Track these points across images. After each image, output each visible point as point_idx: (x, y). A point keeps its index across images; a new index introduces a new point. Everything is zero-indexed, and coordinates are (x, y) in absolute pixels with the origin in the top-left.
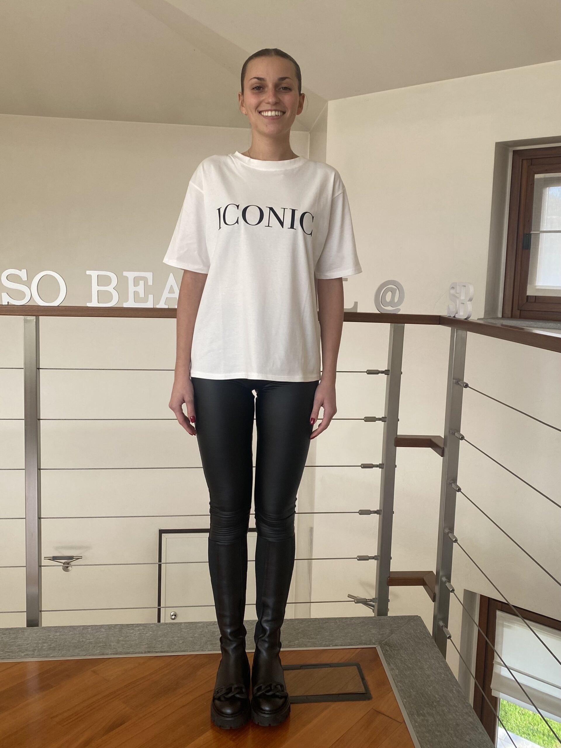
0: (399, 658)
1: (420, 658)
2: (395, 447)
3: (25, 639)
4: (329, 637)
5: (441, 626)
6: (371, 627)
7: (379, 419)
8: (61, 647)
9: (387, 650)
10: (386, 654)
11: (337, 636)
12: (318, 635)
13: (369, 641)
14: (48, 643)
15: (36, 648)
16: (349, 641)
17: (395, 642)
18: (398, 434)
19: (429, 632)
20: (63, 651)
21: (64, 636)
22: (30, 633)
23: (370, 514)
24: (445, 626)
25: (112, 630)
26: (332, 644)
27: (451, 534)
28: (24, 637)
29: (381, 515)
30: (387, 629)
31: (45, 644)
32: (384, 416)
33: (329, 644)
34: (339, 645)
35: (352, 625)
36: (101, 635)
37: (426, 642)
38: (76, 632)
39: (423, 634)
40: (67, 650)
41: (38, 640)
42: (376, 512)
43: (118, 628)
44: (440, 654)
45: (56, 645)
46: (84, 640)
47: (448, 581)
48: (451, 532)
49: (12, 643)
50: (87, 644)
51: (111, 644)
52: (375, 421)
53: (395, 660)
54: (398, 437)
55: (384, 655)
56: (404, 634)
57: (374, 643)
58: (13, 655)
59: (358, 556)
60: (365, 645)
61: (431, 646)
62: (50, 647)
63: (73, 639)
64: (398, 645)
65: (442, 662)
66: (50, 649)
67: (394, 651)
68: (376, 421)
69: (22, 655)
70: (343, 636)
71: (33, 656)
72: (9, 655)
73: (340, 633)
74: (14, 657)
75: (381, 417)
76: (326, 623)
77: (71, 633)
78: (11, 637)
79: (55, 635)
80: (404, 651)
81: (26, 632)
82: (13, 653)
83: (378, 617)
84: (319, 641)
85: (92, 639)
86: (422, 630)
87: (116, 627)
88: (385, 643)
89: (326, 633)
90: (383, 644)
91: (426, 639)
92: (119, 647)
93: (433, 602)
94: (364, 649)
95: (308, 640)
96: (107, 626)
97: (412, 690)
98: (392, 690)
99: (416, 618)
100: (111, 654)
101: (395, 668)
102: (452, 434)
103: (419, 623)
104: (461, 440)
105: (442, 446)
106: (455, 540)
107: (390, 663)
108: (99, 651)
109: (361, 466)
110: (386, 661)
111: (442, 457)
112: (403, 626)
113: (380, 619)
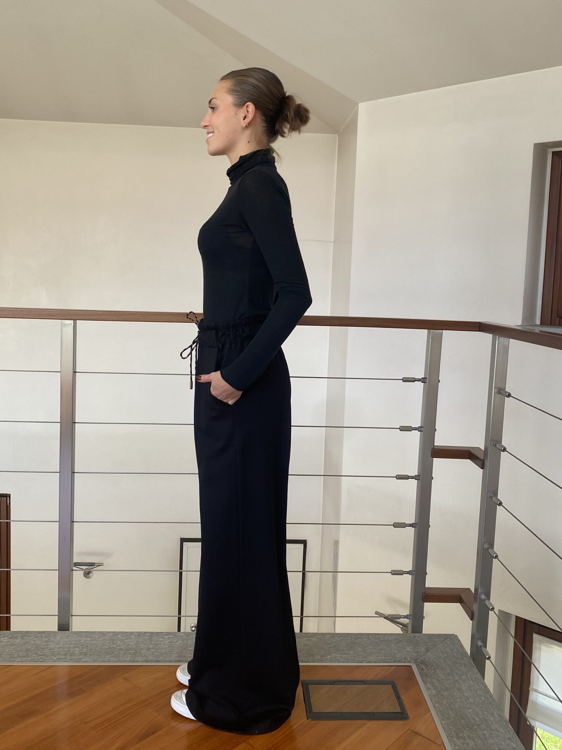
0: (435, 678)
1: (458, 679)
2: (432, 458)
3: (57, 643)
4: (362, 653)
5: (480, 645)
6: (405, 644)
7: (416, 429)
8: (92, 652)
9: (423, 669)
10: (422, 673)
11: (370, 652)
12: (351, 651)
13: (403, 659)
14: (79, 647)
15: (68, 653)
16: (383, 658)
17: (431, 661)
18: (435, 445)
19: (466, 652)
20: (95, 656)
21: (95, 641)
22: (62, 637)
23: (405, 527)
24: (483, 646)
25: (142, 637)
26: (365, 660)
27: (491, 549)
28: (56, 641)
29: (417, 528)
30: (423, 647)
31: (77, 649)
32: (420, 426)
33: (363, 660)
34: (372, 662)
35: (386, 642)
36: (131, 642)
37: (464, 662)
38: (106, 637)
39: (460, 654)
40: (98, 656)
41: (70, 644)
42: (411, 525)
43: (148, 636)
44: (478, 676)
45: (88, 651)
46: (115, 646)
47: (487, 599)
48: (491, 547)
49: (44, 647)
50: (117, 650)
51: (142, 651)
52: (411, 431)
53: (432, 679)
54: (435, 448)
55: (420, 675)
56: (440, 653)
57: (409, 661)
58: (46, 658)
59: (392, 571)
60: (400, 663)
61: (469, 666)
62: (81, 652)
63: (104, 645)
64: (434, 664)
65: (481, 684)
66: (81, 654)
67: (431, 670)
68: (413, 431)
69: (54, 659)
70: (377, 653)
71: (64, 660)
72: (41, 658)
73: (373, 649)
74: (46, 661)
75: (417, 427)
76: (359, 638)
77: (101, 639)
78: (44, 640)
79: (86, 641)
80: (441, 670)
81: (57, 636)
82: (45, 657)
83: (413, 634)
84: (351, 657)
85: (122, 646)
86: (459, 650)
87: (146, 634)
88: (420, 662)
89: (359, 649)
90: (419, 661)
91: (464, 659)
92: (149, 655)
93: (471, 620)
94: (399, 667)
95: (340, 655)
96: (137, 633)
97: (450, 712)
98: (430, 711)
99: (452, 636)
100: (142, 662)
101: (432, 688)
102: (493, 445)
103: (456, 641)
104: (503, 452)
105: (482, 458)
106: (496, 556)
107: (427, 682)
108: (129, 658)
109: (396, 477)
110: (423, 680)
111: (482, 469)
112: (439, 644)
113: (415, 637)
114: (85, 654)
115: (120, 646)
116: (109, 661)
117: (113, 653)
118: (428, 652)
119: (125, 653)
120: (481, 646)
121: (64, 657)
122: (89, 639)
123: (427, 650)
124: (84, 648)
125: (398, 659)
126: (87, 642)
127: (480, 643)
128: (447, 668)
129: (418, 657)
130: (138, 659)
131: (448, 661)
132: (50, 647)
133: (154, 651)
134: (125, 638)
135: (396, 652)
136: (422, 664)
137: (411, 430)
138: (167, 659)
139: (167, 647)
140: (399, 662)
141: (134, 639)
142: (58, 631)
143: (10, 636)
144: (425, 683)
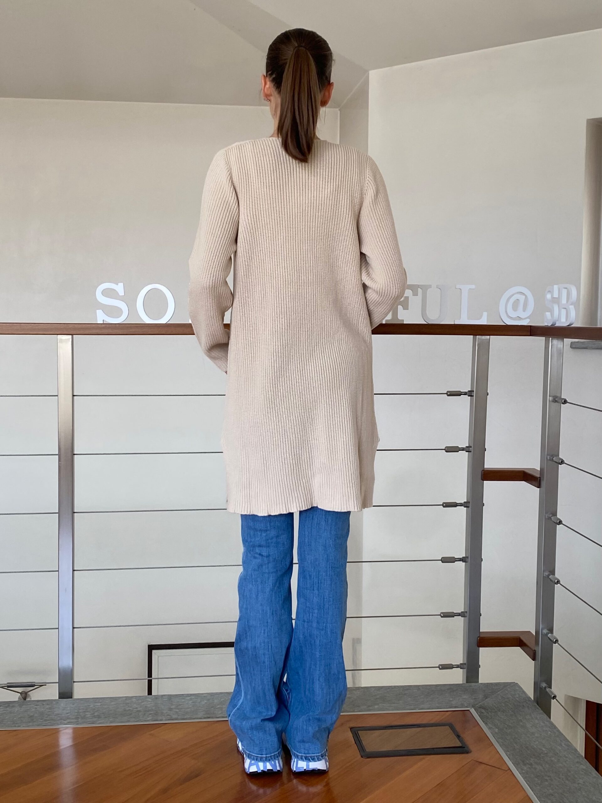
0: (497, 719)
2: (482, 481)
3: (62, 709)
4: (413, 702)
6: (461, 693)
7: (463, 449)
8: (107, 715)
9: (482, 712)
10: (482, 716)
11: (422, 701)
12: (401, 700)
13: (460, 705)
14: (89, 712)
16: (437, 705)
17: (491, 705)
19: (530, 697)
20: (111, 718)
23: (454, 563)
24: (548, 687)
25: (160, 700)
27: (552, 576)
29: (468, 563)
30: (480, 694)
31: (87, 713)
32: (468, 446)
33: (415, 708)
34: (426, 708)
36: (149, 704)
37: (527, 705)
39: (522, 698)
41: (78, 709)
42: (462, 560)
43: (166, 698)
44: (543, 715)
45: (100, 714)
46: (131, 708)
47: (550, 631)
48: (552, 574)
49: (50, 713)
50: (135, 712)
51: (163, 712)
53: (493, 720)
54: (485, 471)
55: (480, 717)
56: (500, 698)
57: (466, 707)
59: (442, 613)
64: (495, 708)
67: (491, 713)
68: (459, 451)
70: (429, 701)
73: (425, 698)
75: (465, 447)
76: (407, 689)
78: (46, 707)
83: (469, 683)
84: (401, 706)
86: (521, 695)
88: (479, 707)
90: (477, 706)
91: (527, 702)
93: (534, 660)
94: (455, 711)
95: (389, 705)
97: (515, 745)
98: (493, 745)
99: (512, 685)
100: (166, 720)
101: (494, 727)
102: (550, 460)
103: (517, 688)
104: (560, 464)
105: (538, 476)
106: (558, 582)
107: (488, 723)
108: (151, 718)
109: (442, 505)
110: (483, 722)
111: (538, 488)
112: (499, 691)
113: (471, 686)
114: (99, 717)
115: (137, 708)
116: (128, 721)
117: (131, 714)
118: (486, 698)
119: (145, 714)
120: (545, 688)
121: (76, 720)
122: (99, 704)
123: (486, 697)
124: (96, 712)
125: (454, 705)
126: (97, 707)
127: (544, 685)
128: (509, 711)
129: (476, 703)
130: (160, 718)
131: (509, 705)
132: (56, 712)
133: (177, 710)
134: (140, 701)
135: (451, 699)
136: (480, 709)
137: (457, 450)
138: (194, 717)
139: (190, 706)
140: (456, 707)
141: (151, 701)
142: (59, 698)
143: (6, 706)
144: (486, 724)
